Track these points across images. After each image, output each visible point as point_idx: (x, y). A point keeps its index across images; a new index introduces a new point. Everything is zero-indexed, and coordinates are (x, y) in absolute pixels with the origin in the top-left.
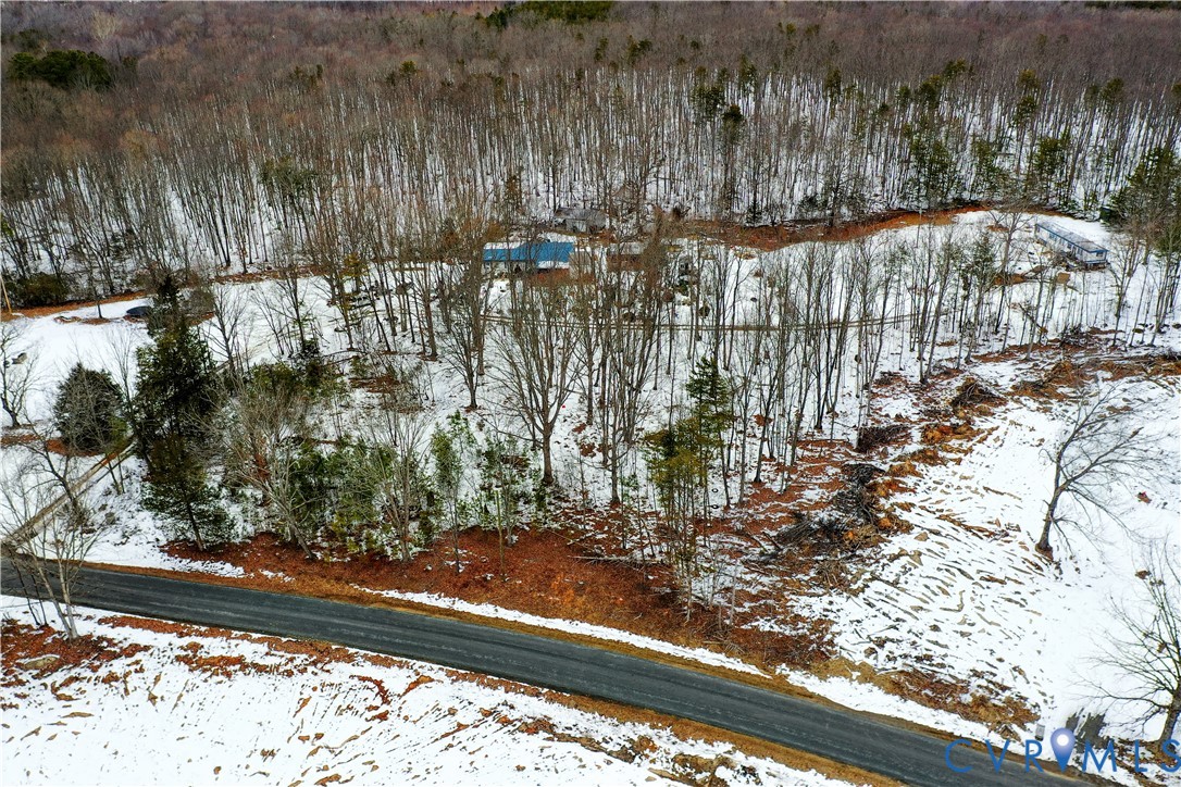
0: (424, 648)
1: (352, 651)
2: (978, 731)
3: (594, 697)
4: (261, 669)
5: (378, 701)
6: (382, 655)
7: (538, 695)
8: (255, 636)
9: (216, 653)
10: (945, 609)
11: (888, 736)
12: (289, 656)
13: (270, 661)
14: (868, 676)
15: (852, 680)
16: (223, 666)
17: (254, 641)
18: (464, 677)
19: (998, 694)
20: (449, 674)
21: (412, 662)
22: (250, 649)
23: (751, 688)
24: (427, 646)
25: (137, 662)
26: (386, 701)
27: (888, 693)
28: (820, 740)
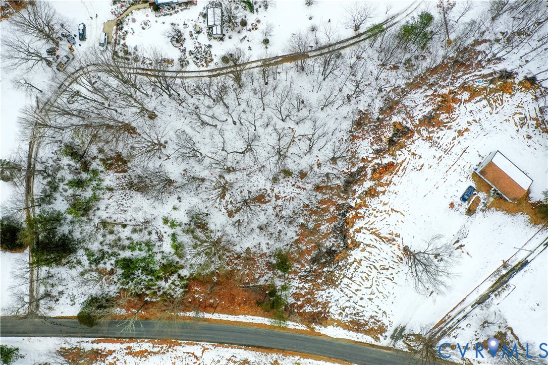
0: (201, 336)
1: (180, 342)
2: (368, 339)
3: (259, 347)
4: (155, 353)
5: (195, 360)
6: (190, 342)
7: (242, 348)
8: (146, 340)
9: (138, 349)
10: (366, 288)
11: (343, 346)
12: (161, 346)
13: (156, 350)
14: (339, 324)
15: (334, 326)
16: (143, 354)
17: (146, 342)
18: (218, 346)
19: (377, 324)
20: (213, 345)
21: (200, 343)
22: (146, 346)
23: (304, 336)
24: (202, 335)
25: (115, 357)
26: (198, 360)
27: (344, 329)
28: (324, 351)
